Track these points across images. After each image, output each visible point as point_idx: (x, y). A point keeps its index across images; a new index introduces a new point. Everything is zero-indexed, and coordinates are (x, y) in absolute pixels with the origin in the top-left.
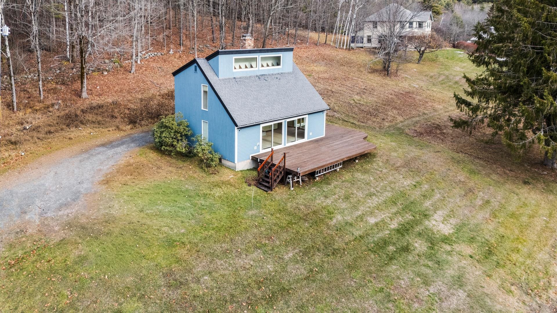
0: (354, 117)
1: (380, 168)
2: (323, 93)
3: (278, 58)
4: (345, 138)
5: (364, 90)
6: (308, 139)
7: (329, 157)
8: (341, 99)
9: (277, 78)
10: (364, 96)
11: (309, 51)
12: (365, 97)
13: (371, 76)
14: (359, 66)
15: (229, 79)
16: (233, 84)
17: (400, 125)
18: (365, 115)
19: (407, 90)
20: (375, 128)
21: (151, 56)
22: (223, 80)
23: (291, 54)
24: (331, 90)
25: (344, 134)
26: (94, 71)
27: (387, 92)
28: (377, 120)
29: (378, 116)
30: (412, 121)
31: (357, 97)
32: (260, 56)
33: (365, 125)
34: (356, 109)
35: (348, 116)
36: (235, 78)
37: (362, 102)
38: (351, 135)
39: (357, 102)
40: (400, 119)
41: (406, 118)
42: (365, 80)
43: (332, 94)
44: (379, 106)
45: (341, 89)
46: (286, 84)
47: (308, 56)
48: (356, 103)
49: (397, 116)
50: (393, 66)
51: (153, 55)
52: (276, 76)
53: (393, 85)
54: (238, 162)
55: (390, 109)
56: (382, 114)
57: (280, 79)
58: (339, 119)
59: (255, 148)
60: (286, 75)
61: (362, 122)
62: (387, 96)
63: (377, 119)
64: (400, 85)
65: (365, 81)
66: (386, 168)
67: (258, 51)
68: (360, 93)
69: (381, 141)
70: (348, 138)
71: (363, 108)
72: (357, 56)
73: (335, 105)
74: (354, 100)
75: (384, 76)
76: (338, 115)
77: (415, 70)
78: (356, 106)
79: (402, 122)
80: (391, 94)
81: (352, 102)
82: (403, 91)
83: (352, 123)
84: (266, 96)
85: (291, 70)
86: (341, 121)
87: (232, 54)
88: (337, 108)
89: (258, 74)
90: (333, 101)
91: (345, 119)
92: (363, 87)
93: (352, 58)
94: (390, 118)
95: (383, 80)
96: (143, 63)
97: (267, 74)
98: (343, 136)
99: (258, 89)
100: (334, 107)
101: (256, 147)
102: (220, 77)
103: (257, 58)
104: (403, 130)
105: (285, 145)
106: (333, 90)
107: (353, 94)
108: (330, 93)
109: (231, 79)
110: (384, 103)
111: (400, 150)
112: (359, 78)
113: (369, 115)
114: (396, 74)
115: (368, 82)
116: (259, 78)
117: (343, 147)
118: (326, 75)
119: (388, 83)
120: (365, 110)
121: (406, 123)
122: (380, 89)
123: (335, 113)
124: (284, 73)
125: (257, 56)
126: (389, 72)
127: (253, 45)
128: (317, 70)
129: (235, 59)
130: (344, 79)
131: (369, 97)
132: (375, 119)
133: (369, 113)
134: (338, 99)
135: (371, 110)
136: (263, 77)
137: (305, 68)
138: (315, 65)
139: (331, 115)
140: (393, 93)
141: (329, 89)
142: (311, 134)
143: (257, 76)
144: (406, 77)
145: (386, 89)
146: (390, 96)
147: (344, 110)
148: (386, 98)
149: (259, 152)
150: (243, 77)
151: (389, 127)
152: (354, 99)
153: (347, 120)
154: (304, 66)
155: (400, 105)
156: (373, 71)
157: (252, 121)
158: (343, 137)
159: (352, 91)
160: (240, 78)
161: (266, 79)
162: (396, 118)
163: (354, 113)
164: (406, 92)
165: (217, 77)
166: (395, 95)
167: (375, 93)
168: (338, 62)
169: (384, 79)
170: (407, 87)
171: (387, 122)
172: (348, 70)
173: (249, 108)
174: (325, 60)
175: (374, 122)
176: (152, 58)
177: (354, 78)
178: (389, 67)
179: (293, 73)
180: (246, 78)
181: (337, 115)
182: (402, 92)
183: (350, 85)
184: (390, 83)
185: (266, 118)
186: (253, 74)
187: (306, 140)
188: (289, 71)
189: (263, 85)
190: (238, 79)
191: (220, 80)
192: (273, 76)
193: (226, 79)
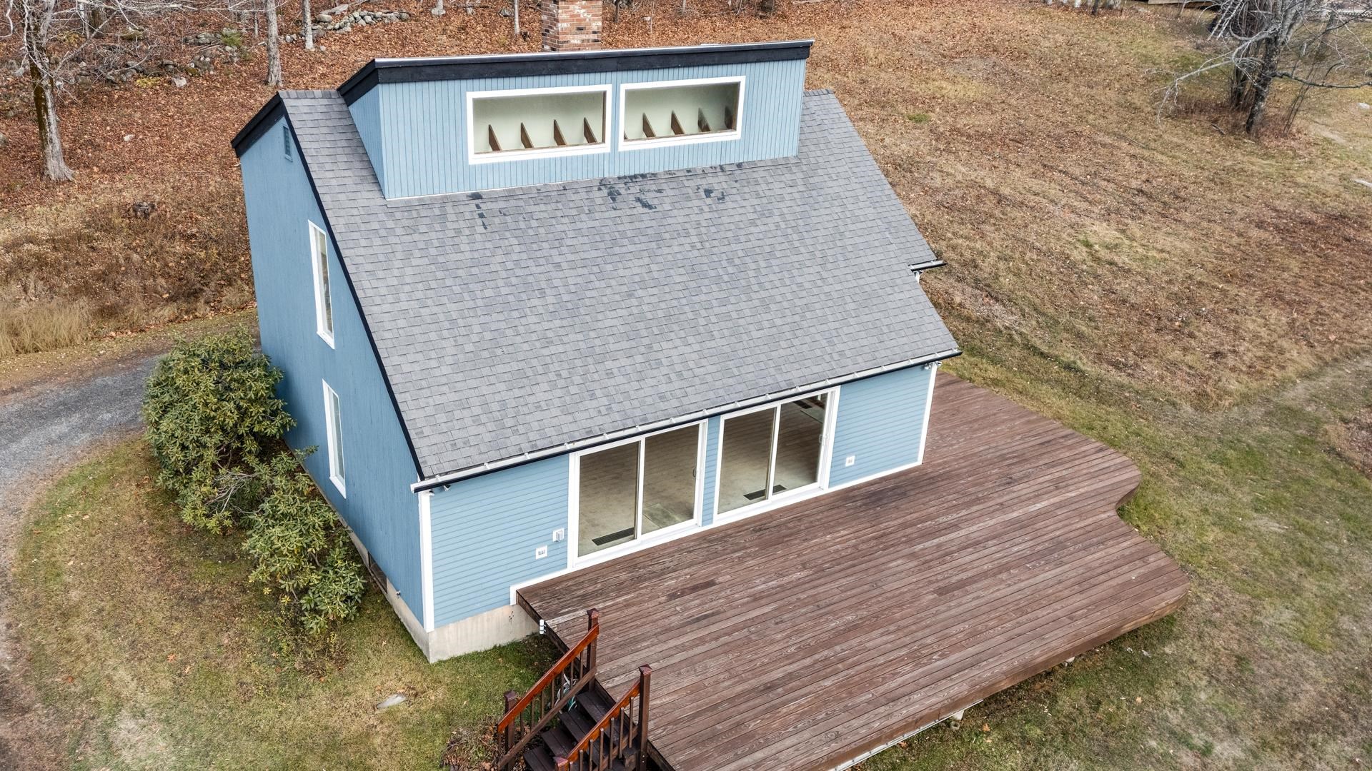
0: (1080, 336)
1: (1200, 722)
2: (960, 203)
3: (728, 95)
4: (1022, 489)
5: (1138, 200)
6: (831, 484)
7: (915, 658)
8: (1032, 238)
9: (708, 192)
10: (1134, 228)
11: (938, 15)
12: (1138, 234)
13: (1173, 134)
14: (1126, 81)
15: (444, 200)
16: (458, 232)
17: (1298, 393)
18: (1132, 328)
19: (1333, 206)
20: (1174, 404)
21: (362, 22)
22: (408, 207)
23: (797, 70)
24: (995, 193)
25: (1022, 459)
26: (143, 72)
27: (1241, 211)
28: (1189, 358)
29: (1191, 335)
30: (1359, 374)
31: (1102, 232)
32: (624, 87)
33: (1125, 380)
34: (1092, 294)
35: (1052, 324)
36: (477, 196)
37: (1122, 259)
38: (1057, 472)
39: (1103, 253)
40: (1299, 357)
41: (1328, 358)
42: (1147, 147)
43: (997, 212)
44: (1201, 283)
45: (1036, 188)
46: (753, 223)
47: (930, 37)
48: (1097, 260)
49: (1285, 343)
50: (1279, 95)
51: (369, 19)
52: (704, 183)
53: (1268, 177)
54: (438, 624)
55: (1253, 300)
56: (1209, 328)
57: (722, 198)
58: (1011, 338)
59: (542, 552)
60: (761, 173)
61: (1116, 365)
62: (1240, 235)
63: (1185, 350)
64: (1300, 180)
65: (1146, 153)
66: (1233, 730)
67: (613, 63)
68: (1118, 211)
69: (1207, 498)
70: (1038, 496)
71: (1123, 286)
72: (1124, 40)
73: (1001, 265)
74: (1088, 245)
75: (1232, 133)
76: (1009, 320)
77: (1364, 105)
78: (1096, 277)
79: (1307, 376)
80: (1260, 225)
81: (1079, 254)
82: (1313, 208)
83: (1069, 367)
84: (630, 295)
85: (788, 148)
86: (1017, 352)
87: (460, 77)
88: (1006, 281)
89: (611, 172)
90: (997, 244)
91: (1038, 343)
92: (1134, 184)
93: (1103, 46)
94: (1250, 352)
95: (1223, 152)
96: (323, 48)
97: (659, 169)
98: (1017, 472)
99: (594, 254)
100: (997, 277)
101: (545, 548)
102: (395, 195)
103: (605, 93)
104: (1315, 425)
105: (707, 518)
106: (1006, 191)
107: (1088, 213)
108: (989, 204)
109: (455, 202)
110: (1228, 267)
111: (1310, 585)
112: (1123, 138)
113: (1153, 325)
114: (1284, 128)
115: (1160, 157)
116: (613, 195)
117: (1005, 568)
118: (984, 121)
119: (1248, 167)
120: (1133, 299)
121: (1326, 381)
122: (1210, 195)
123: (998, 308)
124: (753, 165)
125: (608, 88)
126: (1258, 118)
127: (597, 24)
128: (951, 94)
129: (479, 104)
130: (1058, 138)
131: (1160, 235)
132: (1176, 354)
133: (1150, 315)
134: (1022, 235)
135: (1161, 300)
136: (635, 189)
137: (905, 85)
138: (950, 72)
139: (975, 315)
140: (1268, 215)
141: (989, 183)
142: (850, 461)
143: (602, 183)
144: (1325, 139)
145: (1238, 194)
146: (1255, 233)
147: (1039, 291)
148: (1236, 240)
149: (565, 566)
150: (526, 191)
151: (1246, 398)
152: (1092, 240)
153: (1044, 349)
154: (907, 75)
155: (1302, 282)
156: (1186, 110)
157: (514, 440)
158: (1011, 482)
159: (1085, 199)
160: (510, 195)
161: (648, 197)
162: (1281, 352)
163: (1084, 309)
164: (1329, 217)
165: (377, 194)
166: (1276, 227)
167: (1187, 216)
168: (1042, 62)
169: (1229, 144)
170: (1331, 190)
171: (1233, 369)
172: (1077, 100)
173: (515, 366)
174: (994, 57)
175: (1172, 366)
176: (361, 30)
177: (1101, 138)
178: (1259, 96)
179: (797, 165)
180: (542, 195)
181: (1004, 318)
182: (1309, 215)
183: (1077, 171)
184: (1258, 164)
185: (600, 420)
186: (581, 176)
187: (823, 486)
188: (780, 155)
189: (623, 234)
190: (495, 200)
191: (390, 210)
192: (692, 184)
193: (422, 203)
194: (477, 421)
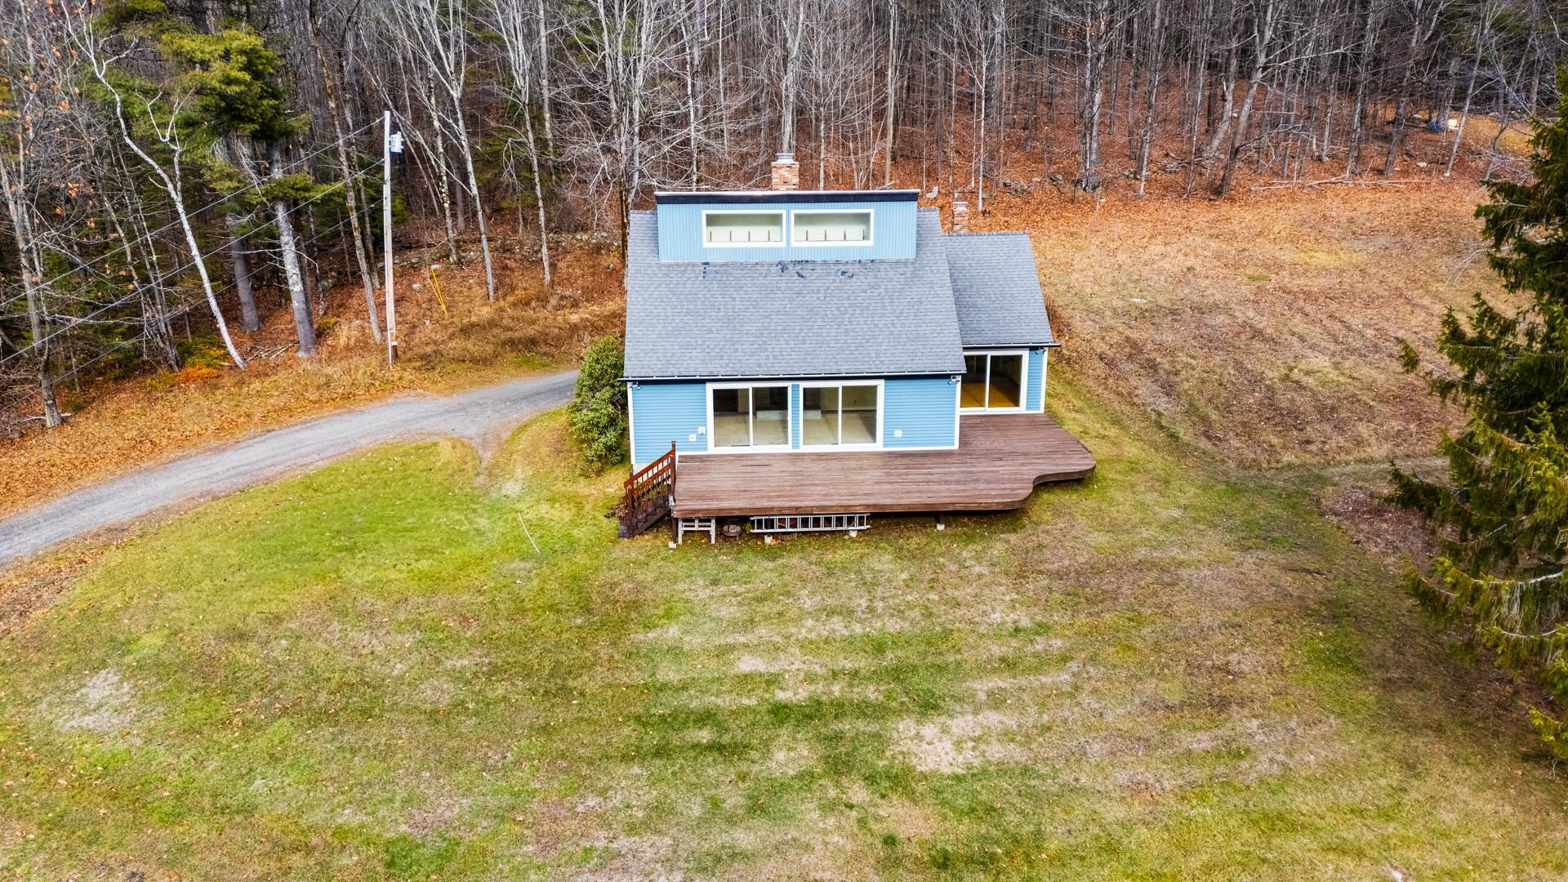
4: (1001, 463)
6: (882, 446)
7: (826, 495)
9: (844, 273)
15: (688, 264)
16: (689, 278)
22: (671, 266)
28: (1277, 440)
32: (795, 213)
36: (707, 264)
45: (1302, 331)
46: (864, 291)
52: (844, 269)
57: (851, 277)
58: (1149, 416)
59: (692, 437)
68: (1354, 350)
76: (1163, 406)
84: (768, 317)
85: (907, 254)
86: (1144, 425)
87: (701, 203)
89: (784, 258)
97: (817, 259)
99: (757, 296)
102: (666, 259)
103: (781, 215)
104: (1327, 486)
105: (796, 447)
109: (694, 265)
116: (784, 270)
124: (882, 262)
125: (783, 212)
127: (795, 180)
129: (710, 217)
132: (1270, 437)
133: (1283, 414)
136: (798, 267)
142: (898, 433)
143: (778, 263)
147: (1209, 393)
149: (704, 450)
150: (735, 263)
153: (1166, 423)
160: (725, 265)
161: (805, 272)
165: (655, 257)
179: (914, 263)
180: (744, 265)
186: (768, 259)
187: (878, 446)
188: (902, 257)
189: (779, 289)
190: (714, 266)
191: (660, 266)
192: (836, 268)
193: (677, 265)
194: (658, 359)
